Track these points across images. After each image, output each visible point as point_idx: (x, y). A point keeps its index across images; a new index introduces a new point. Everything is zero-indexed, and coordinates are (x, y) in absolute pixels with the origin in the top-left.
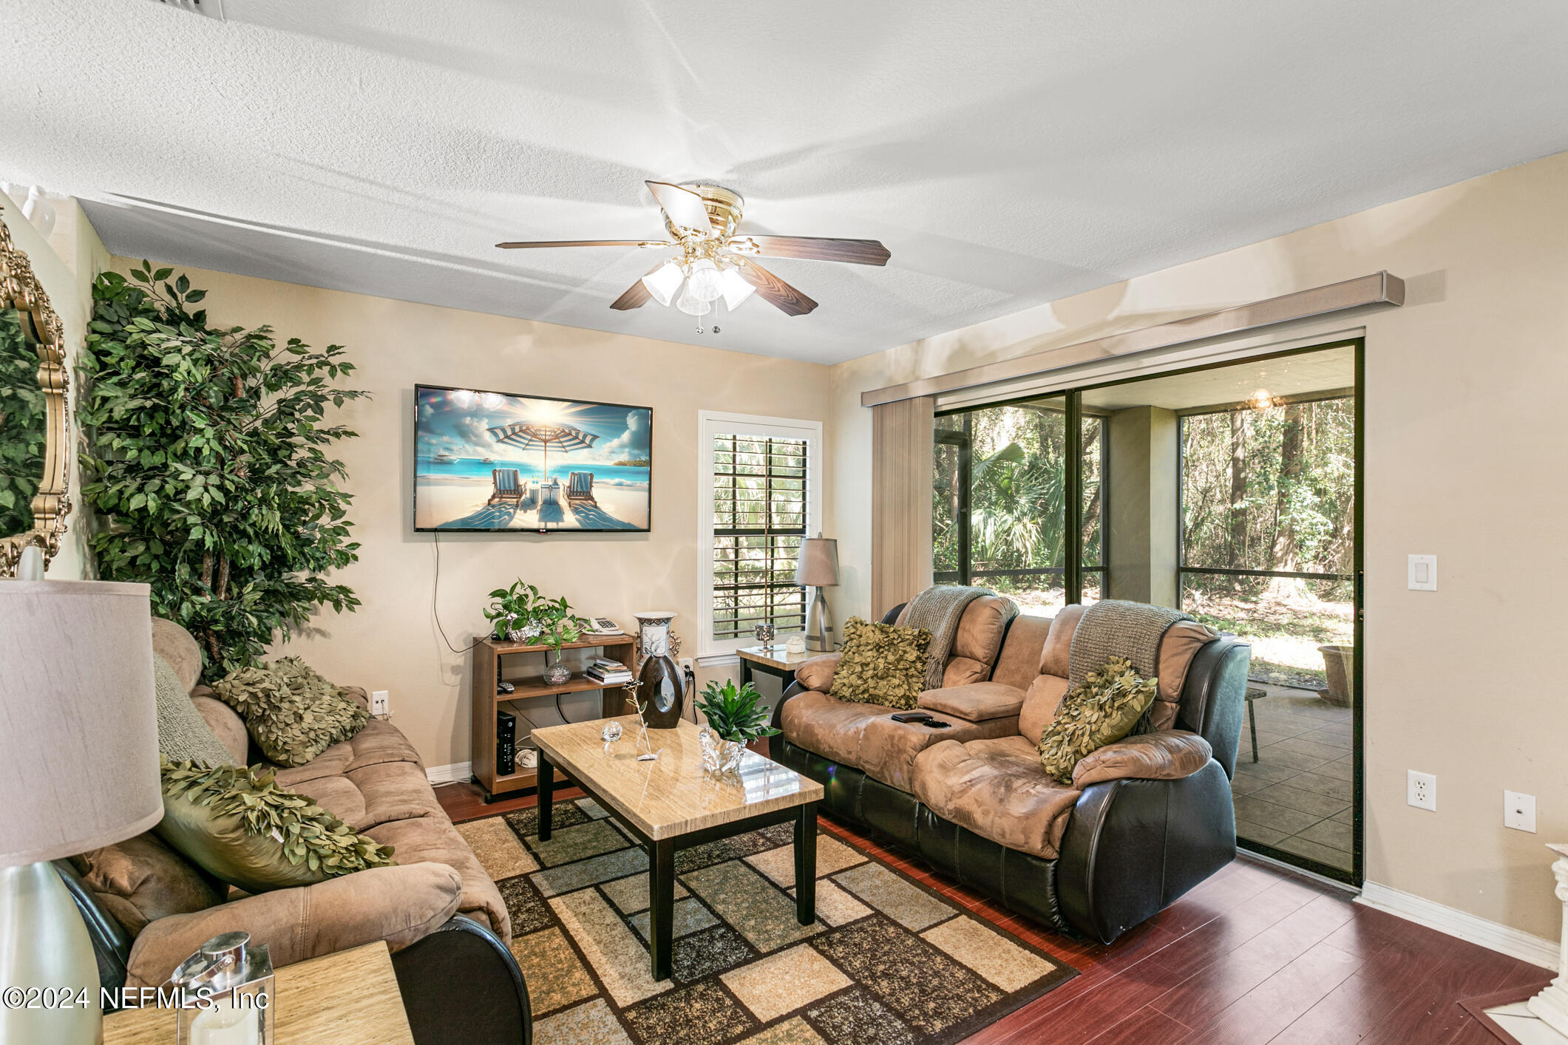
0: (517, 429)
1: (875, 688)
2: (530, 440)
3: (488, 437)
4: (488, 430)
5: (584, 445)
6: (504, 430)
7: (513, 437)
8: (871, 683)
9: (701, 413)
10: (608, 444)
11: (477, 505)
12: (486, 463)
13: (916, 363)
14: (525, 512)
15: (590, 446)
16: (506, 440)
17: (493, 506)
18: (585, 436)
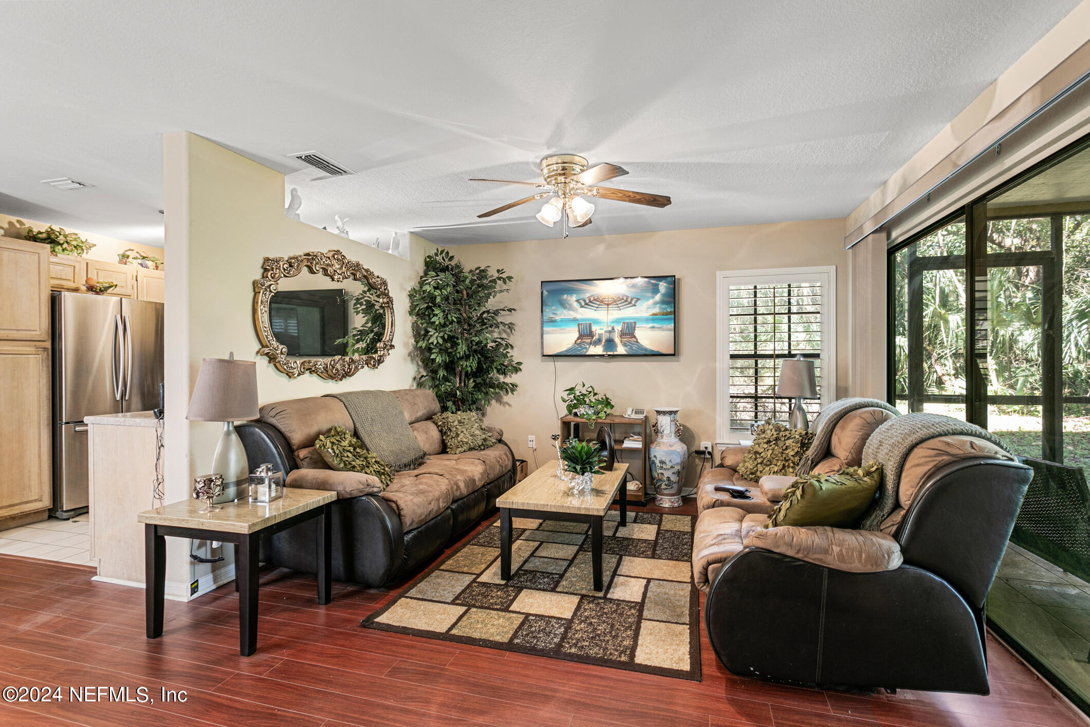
0: (592, 299)
2: (599, 305)
3: (576, 305)
4: (576, 301)
5: (631, 305)
6: (584, 300)
7: (590, 304)
9: (719, 274)
10: (646, 303)
11: (569, 344)
12: (575, 320)
14: (595, 347)
15: (635, 305)
16: (586, 306)
17: (578, 344)
18: (632, 299)
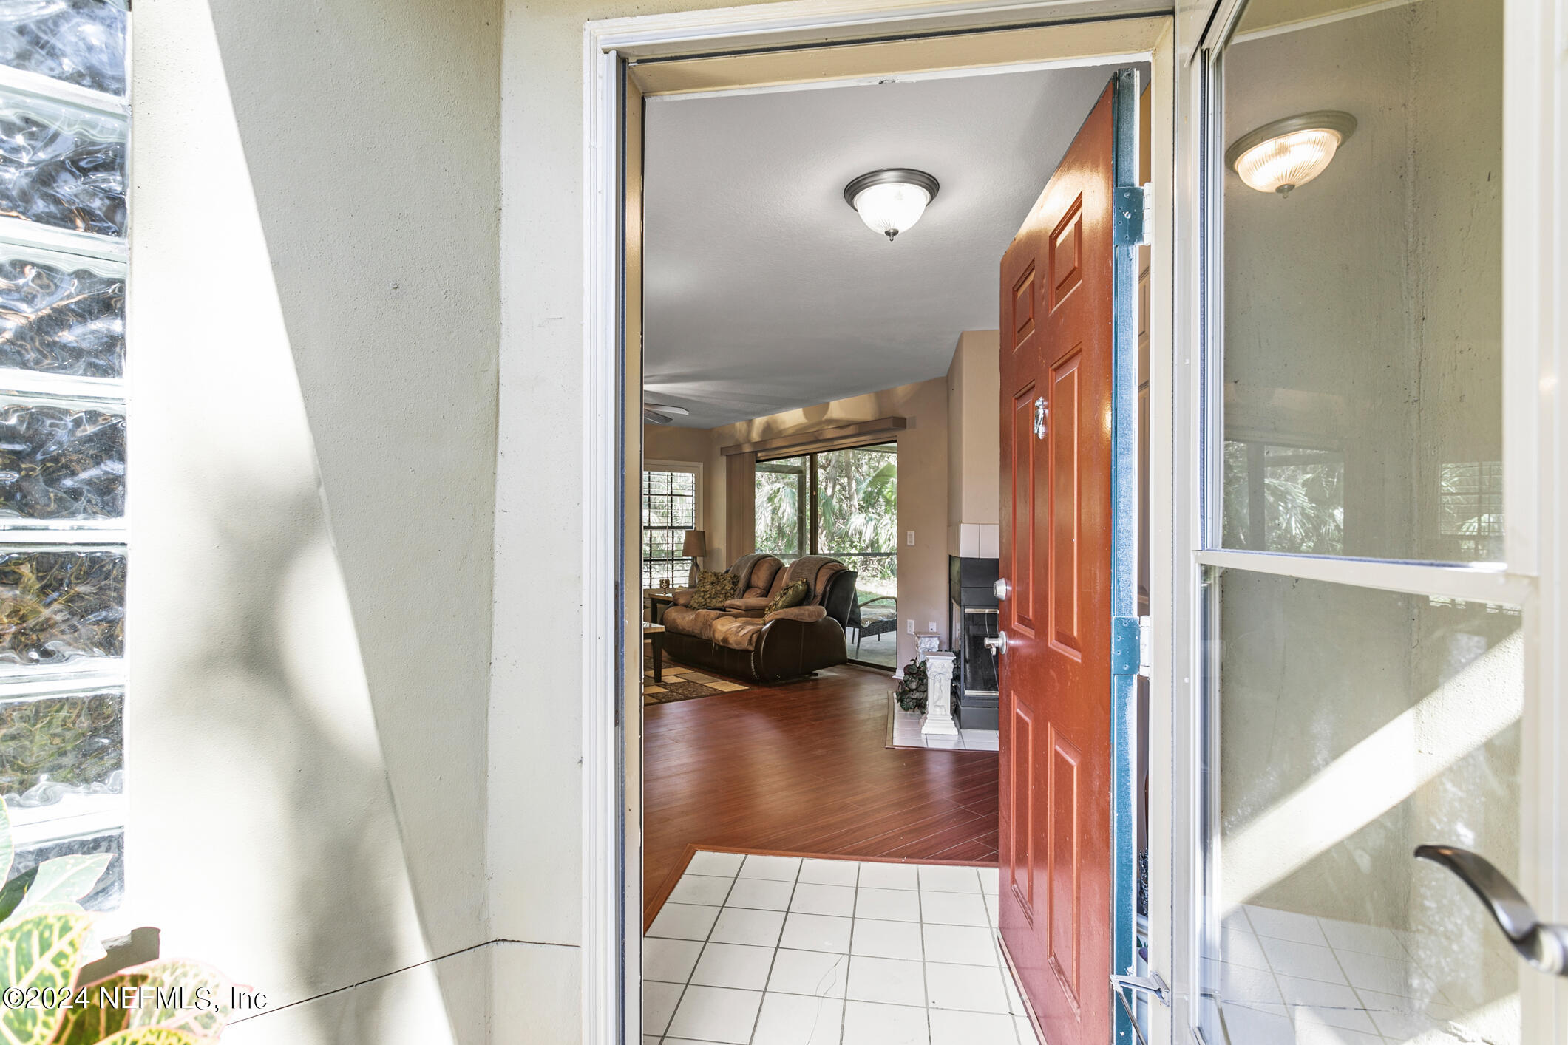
1: (710, 603)
8: (708, 600)
13: (749, 432)
